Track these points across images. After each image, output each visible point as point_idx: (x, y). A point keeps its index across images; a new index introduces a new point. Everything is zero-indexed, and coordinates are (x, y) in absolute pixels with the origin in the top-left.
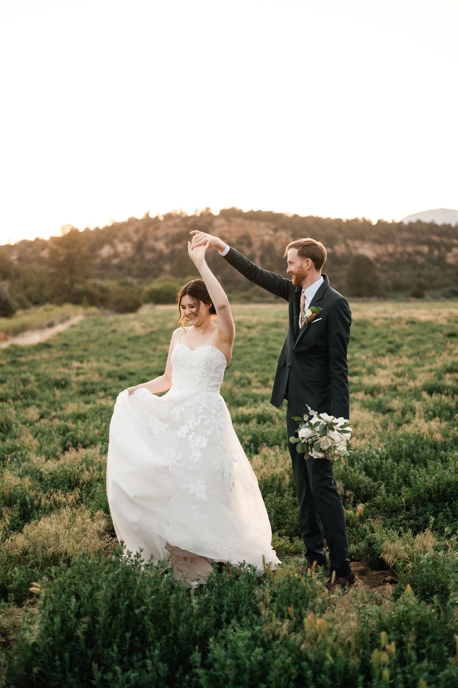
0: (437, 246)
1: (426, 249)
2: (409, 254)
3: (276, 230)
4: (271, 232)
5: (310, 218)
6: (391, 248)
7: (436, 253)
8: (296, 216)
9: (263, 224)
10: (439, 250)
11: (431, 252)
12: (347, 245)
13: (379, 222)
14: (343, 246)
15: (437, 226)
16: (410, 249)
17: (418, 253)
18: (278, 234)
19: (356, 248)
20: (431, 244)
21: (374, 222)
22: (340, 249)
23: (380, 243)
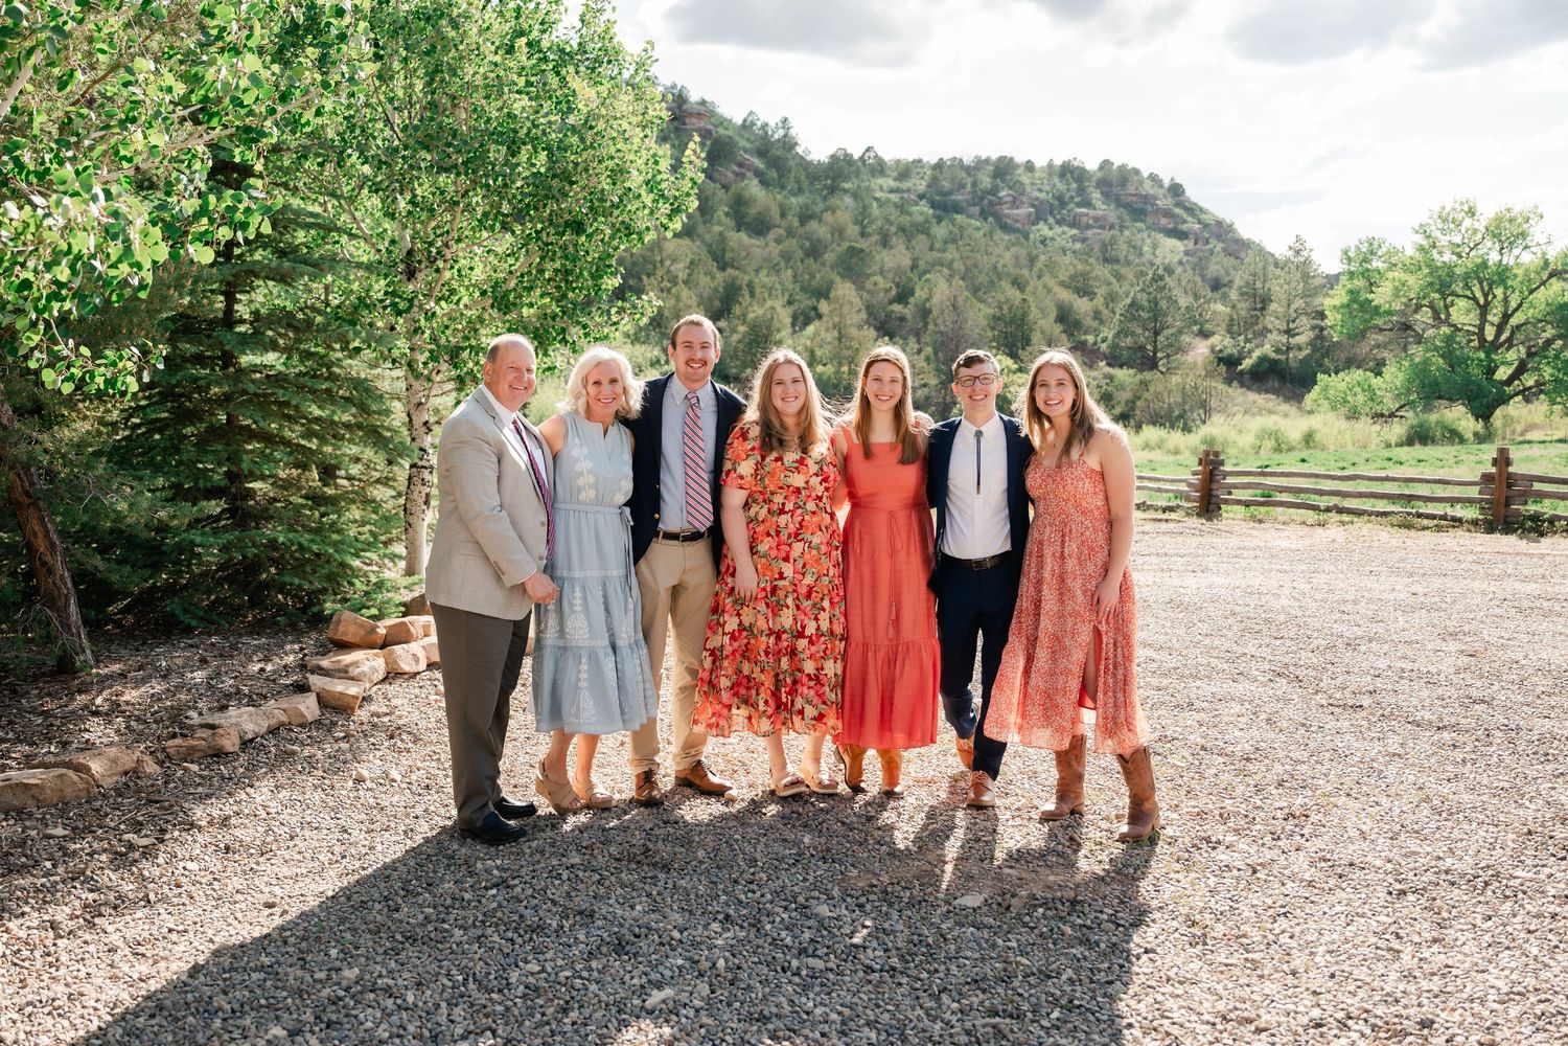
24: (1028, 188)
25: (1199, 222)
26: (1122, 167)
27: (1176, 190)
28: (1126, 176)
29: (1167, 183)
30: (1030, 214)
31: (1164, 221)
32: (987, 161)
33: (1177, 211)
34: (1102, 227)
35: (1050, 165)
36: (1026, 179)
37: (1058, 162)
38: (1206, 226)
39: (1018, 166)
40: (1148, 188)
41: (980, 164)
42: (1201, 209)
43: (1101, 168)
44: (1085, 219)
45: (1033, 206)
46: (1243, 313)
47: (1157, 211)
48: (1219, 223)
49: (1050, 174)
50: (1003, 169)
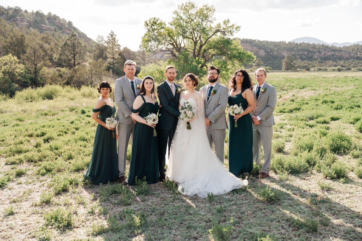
0: (311, 52)
1: (306, 53)
2: (300, 55)
3: (253, 47)
4: (251, 47)
5: (264, 41)
6: (293, 53)
7: (310, 54)
8: (259, 41)
9: (248, 44)
10: (311, 53)
11: (308, 54)
12: (278, 52)
13: (289, 42)
14: (277, 52)
15: (310, 45)
16: (300, 53)
17: (303, 54)
18: (253, 48)
19: (281, 53)
20: (308, 51)
21: (287, 43)
22: (275, 53)
23: (290, 51)
24: (26, 17)
25: (77, 33)
26: (54, 15)
27: (70, 23)
28: (56, 17)
29: (67, 22)
30: (27, 25)
31: (68, 31)
32: (12, 8)
33: (71, 29)
34: (50, 31)
35: (33, 12)
36: (25, 14)
37: (35, 12)
38: (79, 34)
39: (22, 10)
40: (62, 22)
41: (10, 9)
42: (77, 29)
43: (48, 15)
44: (45, 28)
45: (28, 22)
46: (97, 53)
47: (65, 28)
48: (83, 33)
49: (33, 14)
50: (17, 11)
